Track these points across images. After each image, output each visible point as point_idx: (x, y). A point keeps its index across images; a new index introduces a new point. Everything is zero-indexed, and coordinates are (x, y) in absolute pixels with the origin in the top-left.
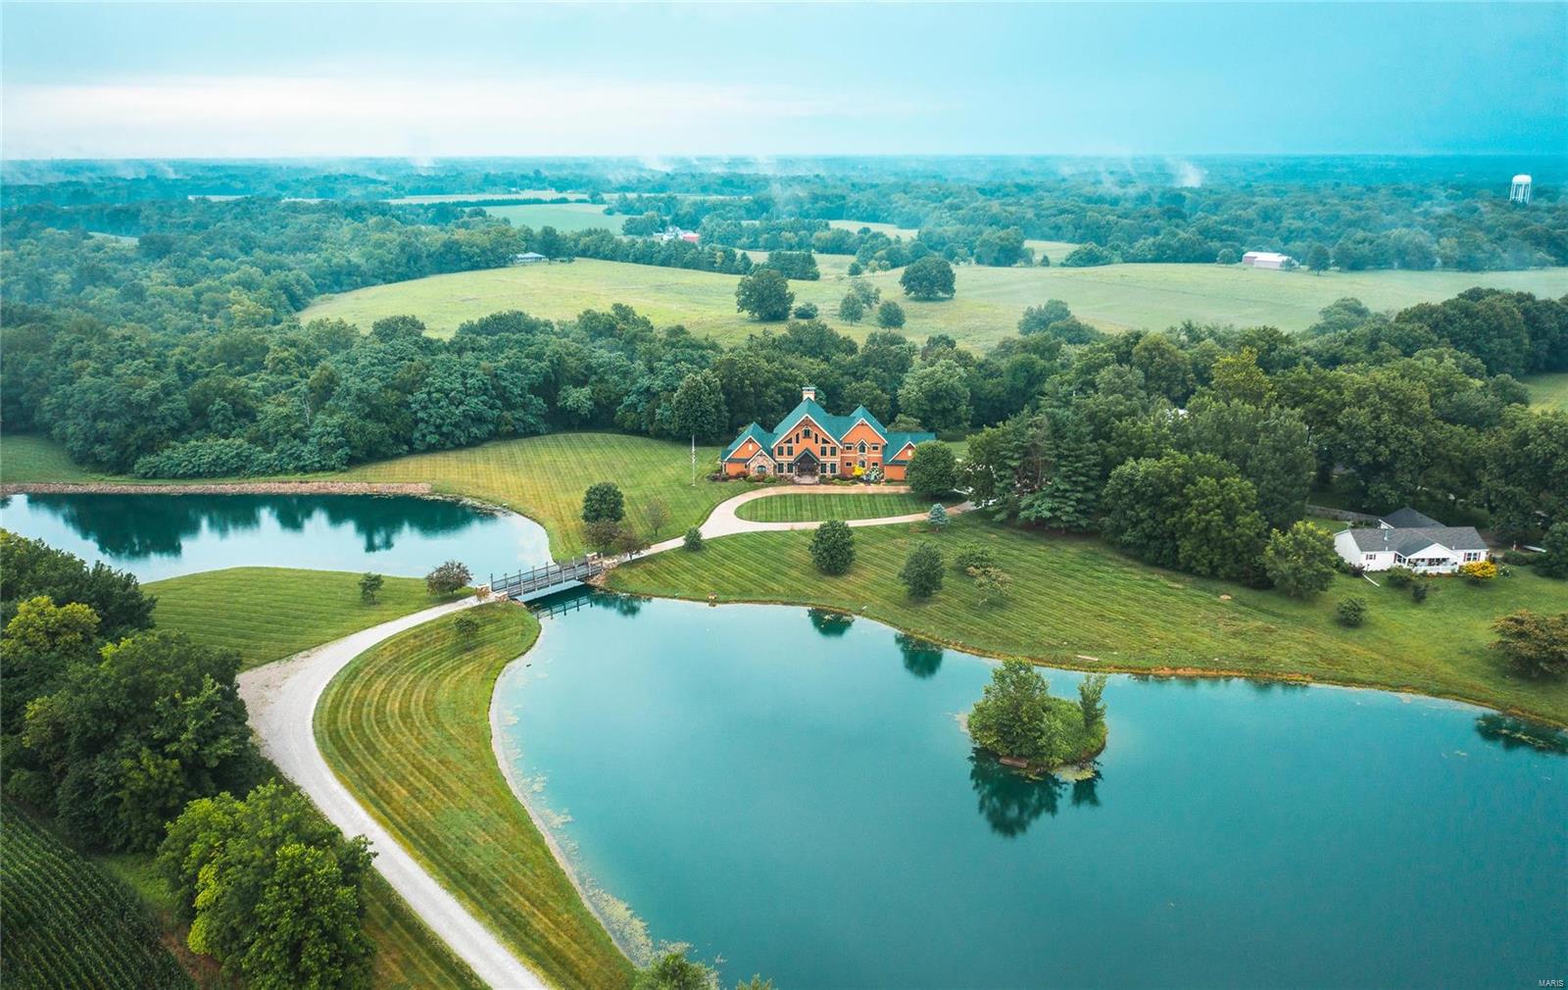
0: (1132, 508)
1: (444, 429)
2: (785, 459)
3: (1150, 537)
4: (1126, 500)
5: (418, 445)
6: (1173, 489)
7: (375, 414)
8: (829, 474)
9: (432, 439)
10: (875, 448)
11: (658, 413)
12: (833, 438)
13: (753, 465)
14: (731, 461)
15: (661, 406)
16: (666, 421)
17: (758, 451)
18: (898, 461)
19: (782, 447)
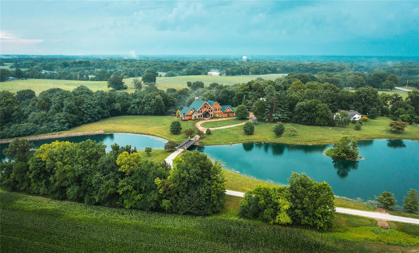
0: (303, 113)
1: (92, 116)
2: (201, 114)
3: (309, 118)
4: (302, 111)
5: (85, 121)
6: (314, 107)
7: (73, 112)
8: (211, 117)
9: (89, 119)
10: (219, 110)
11: (146, 108)
12: (211, 107)
13: (193, 116)
14: (187, 116)
15: (147, 106)
16: (149, 110)
17: (194, 112)
18: (226, 112)
19: (199, 111)
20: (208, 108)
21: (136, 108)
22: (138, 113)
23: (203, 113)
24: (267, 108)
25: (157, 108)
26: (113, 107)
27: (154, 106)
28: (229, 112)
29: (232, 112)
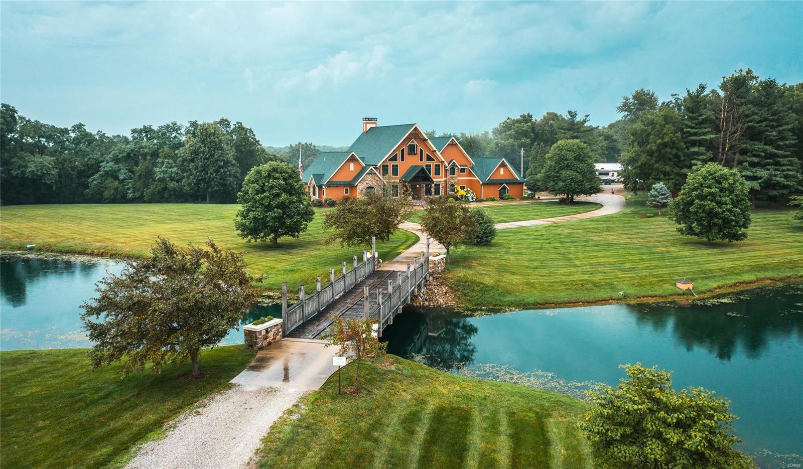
2: (392, 178)
8: (433, 195)
10: (463, 170)
11: (158, 172)
12: (438, 153)
13: (361, 186)
14: (330, 185)
15: (163, 163)
16: (172, 179)
17: (363, 170)
18: (493, 180)
19: (387, 166)
20: (424, 157)
21: (121, 177)
22: (130, 195)
23: (406, 176)
24: (700, 143)
25: (205, 169)
26: (20, 167)
27: (192, 160)
28: (505, 180)
29: (517, 179)
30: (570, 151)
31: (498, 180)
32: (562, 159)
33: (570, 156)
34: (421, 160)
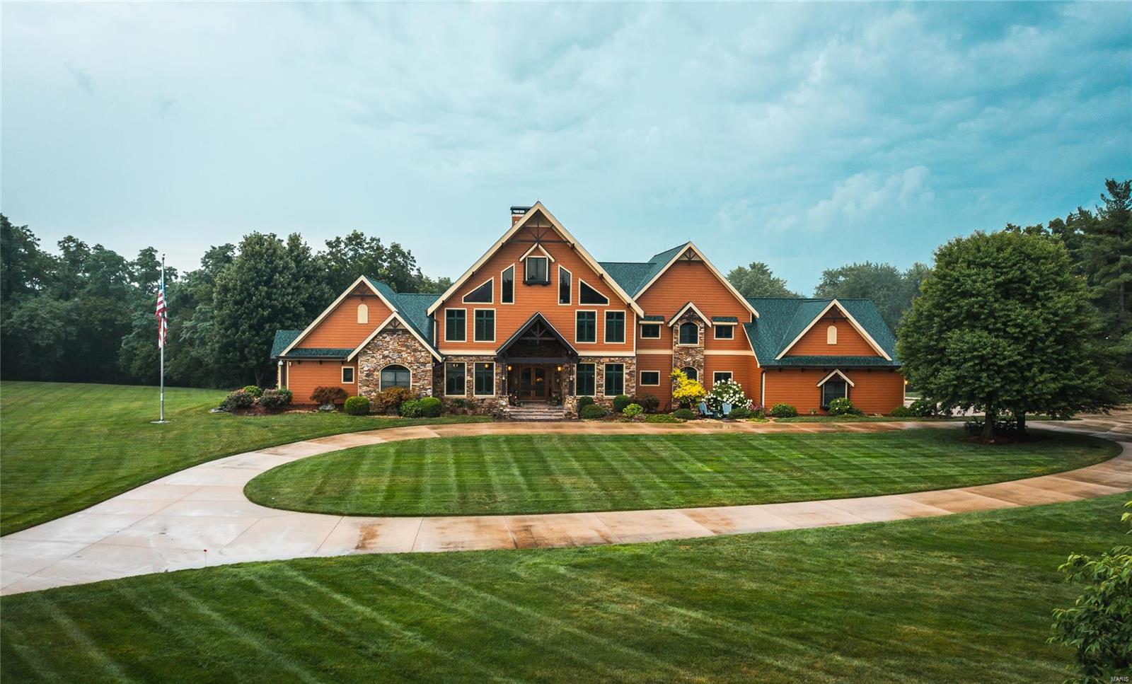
8: (600, 395)
10: (724, 332)
13: (367, 363)
18: (801, 359)
19: (461, 313)
20: (575, 293)
23: (516, 340)
28: (843, 359)
29: (883, 358)
30: (985, 265)
31: (819, 359)
32: (955, 293)
33: (982, 281)
34: (565, 297)
